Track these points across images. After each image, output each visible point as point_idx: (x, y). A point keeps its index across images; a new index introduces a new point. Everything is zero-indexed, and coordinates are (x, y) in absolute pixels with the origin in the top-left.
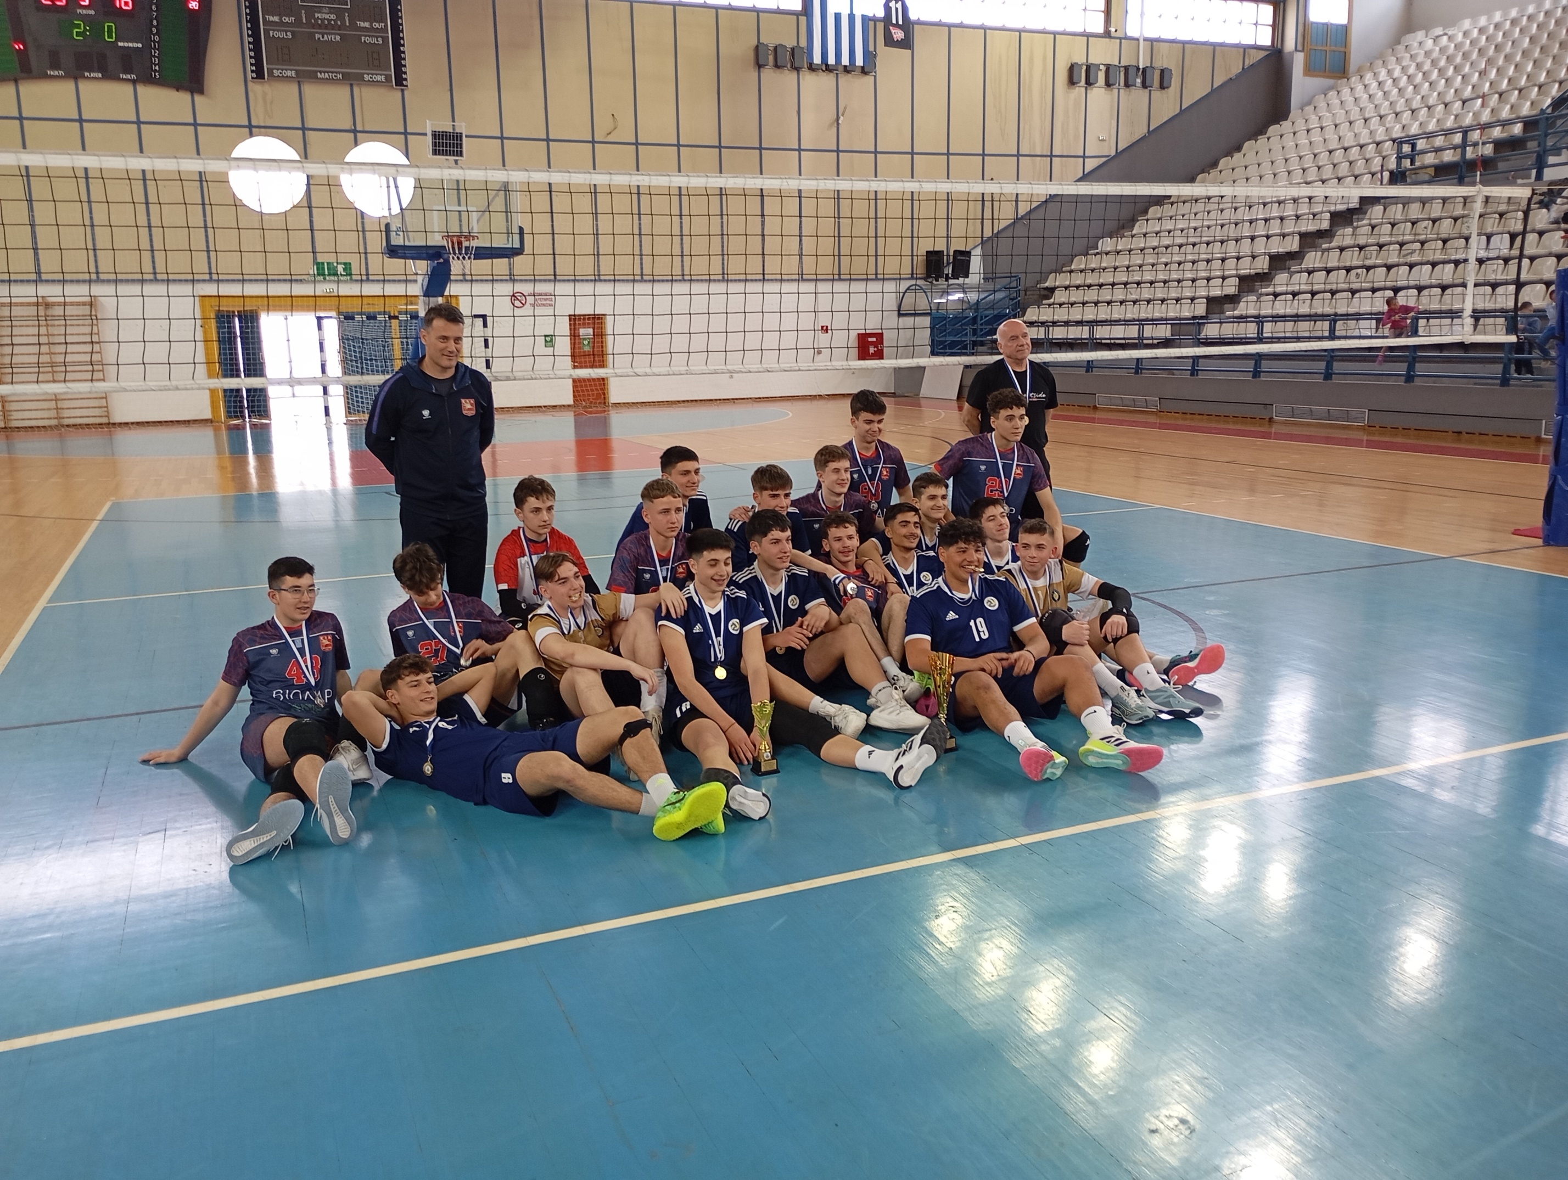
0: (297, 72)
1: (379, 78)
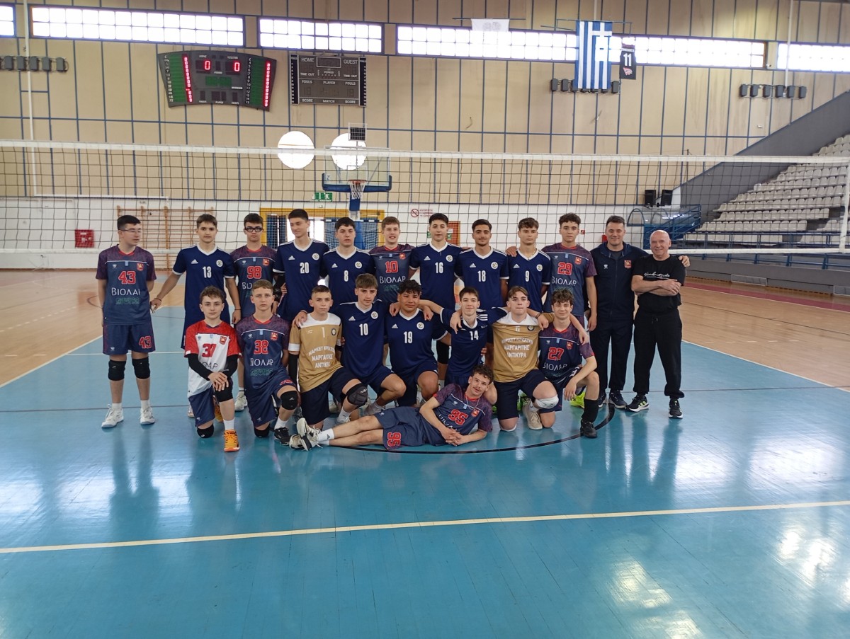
0: (313, 100)
1: (352, 102)
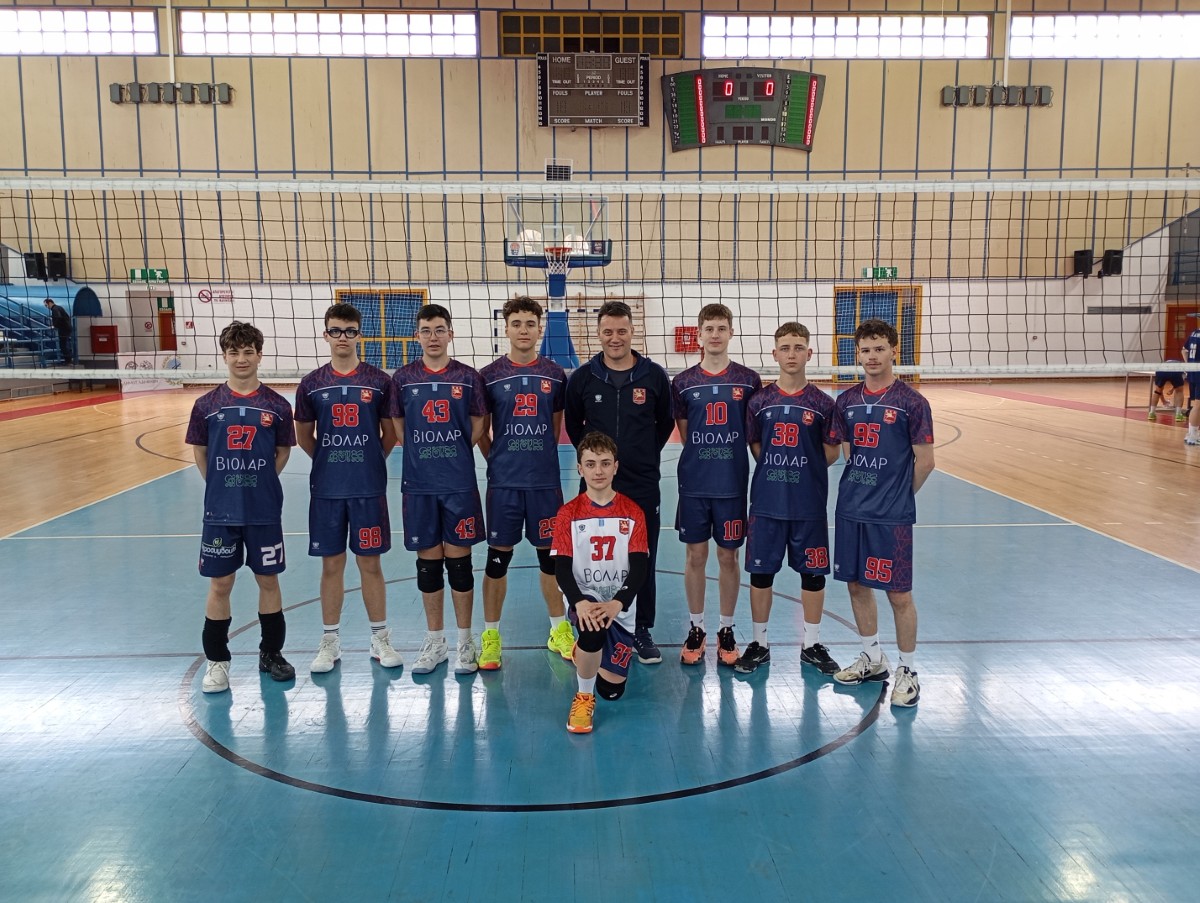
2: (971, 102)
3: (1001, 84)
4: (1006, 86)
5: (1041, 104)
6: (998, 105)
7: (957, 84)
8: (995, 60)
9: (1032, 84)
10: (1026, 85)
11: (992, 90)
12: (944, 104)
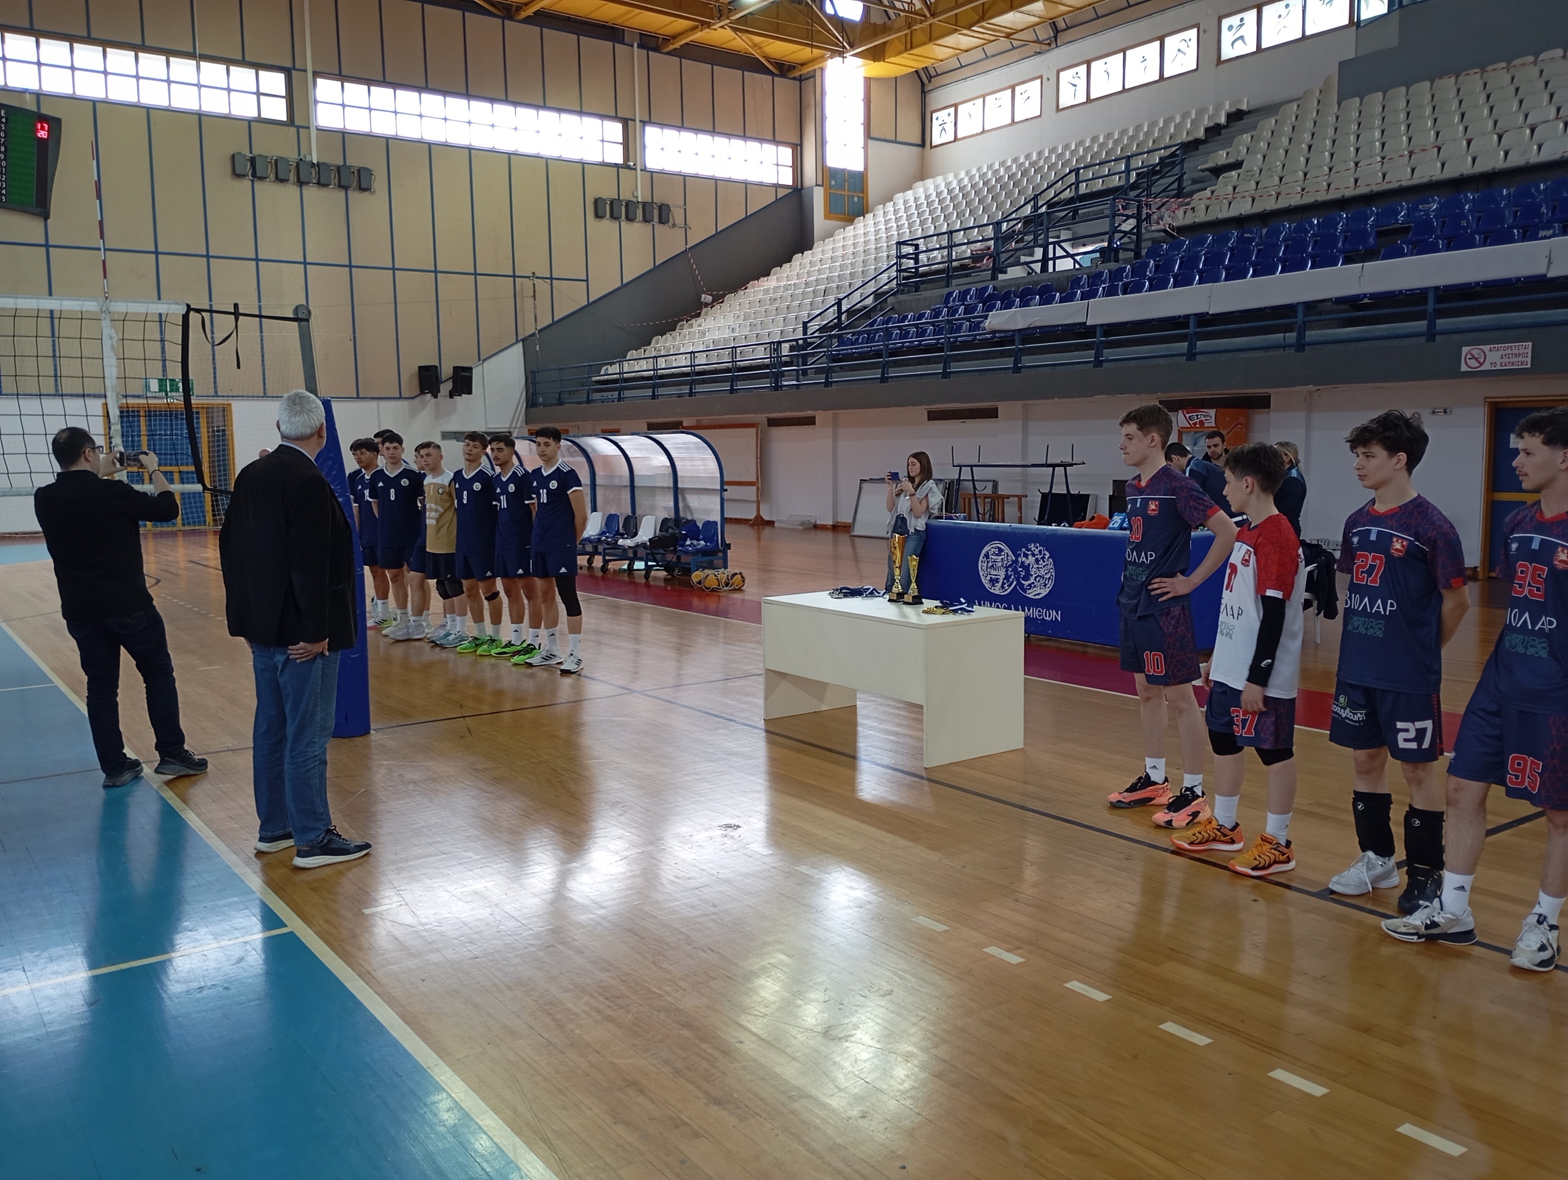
2: (272, 176)
3: (308, 159)
4: (315, 161)
5: (362, 189)
6: (308, 183)
7: (251, 152)
8: (298, 127)
9: (348, 164)
10: (342, 163)
11: (298, 164)
12: (237, 175)
